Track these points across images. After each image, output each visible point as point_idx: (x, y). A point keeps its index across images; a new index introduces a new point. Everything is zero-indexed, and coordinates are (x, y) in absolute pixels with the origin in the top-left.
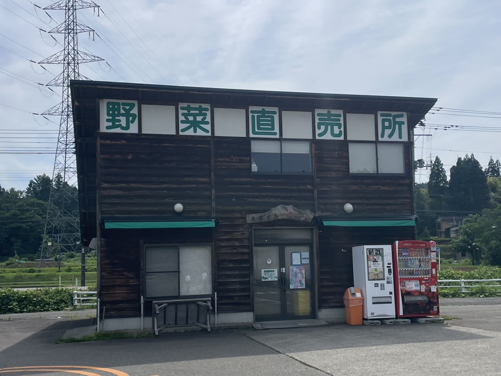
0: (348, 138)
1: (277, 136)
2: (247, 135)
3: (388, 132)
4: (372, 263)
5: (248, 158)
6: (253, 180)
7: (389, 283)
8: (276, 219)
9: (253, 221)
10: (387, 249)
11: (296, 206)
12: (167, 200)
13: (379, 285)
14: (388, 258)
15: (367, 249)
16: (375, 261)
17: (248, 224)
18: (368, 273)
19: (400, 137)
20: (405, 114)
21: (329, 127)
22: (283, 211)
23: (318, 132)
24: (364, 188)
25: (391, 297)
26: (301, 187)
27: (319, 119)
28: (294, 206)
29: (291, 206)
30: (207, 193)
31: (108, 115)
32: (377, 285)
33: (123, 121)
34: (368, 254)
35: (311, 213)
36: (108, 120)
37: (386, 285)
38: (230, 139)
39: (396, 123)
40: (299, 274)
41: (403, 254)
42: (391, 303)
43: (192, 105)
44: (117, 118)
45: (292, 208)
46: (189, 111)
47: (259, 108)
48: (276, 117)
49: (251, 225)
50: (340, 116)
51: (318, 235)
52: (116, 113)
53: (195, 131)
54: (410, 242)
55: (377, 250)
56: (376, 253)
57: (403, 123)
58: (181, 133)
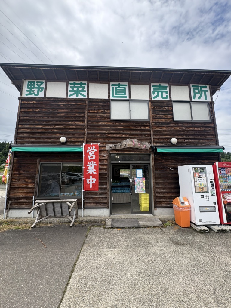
0: (173, 99)
1: (128, 98)
2: (108, 98)
3: (197, 96)
4: (198, 179)
5: (109, 111)
6: (111, 124)
7: (213, 195)
8: (126, 147)
9: (110, 149)
10: (209, 168)
11: (139, 139)
12: (57, 135)
13: (205, 197)
14: (211, 175)
15: (193, 168)
16: (200, 177)
17: (107, 150)
18: (195, 187)
19: (206, 98)
20: (208, 86)
21: (160, 93)
22: (130, 143)
23: (153, 96)
24: (184, 129)
25: (215, 207)
26: (142, 128)
27: (154, 89)
28: (138, 139)
29: (136, 139)
30: (82, 131)
31: (28, 88)
32: (202, 197)
33: (36, 91)
34: (194, 172)
35: (149, 144)
36: (27, 91)
37: (210, 197)
38: (98, 100)
39: (202, 91)
40: (142, 183)
41: (222, 172)
42: (215, 211)
43: (77, 82)
44: (32, 89)
45: (136, 141)
46: (74, 85)
47: (117, 83)
48: (127, 88)
49: (109, 151)
50: (167, 87)
51: (153, 158)
52: (33, 86)
53: (77, 96)
54: (228, 163)
55: (201, 168)
56: (200, 171)
57: (207, 91)
58: (69, 97)
